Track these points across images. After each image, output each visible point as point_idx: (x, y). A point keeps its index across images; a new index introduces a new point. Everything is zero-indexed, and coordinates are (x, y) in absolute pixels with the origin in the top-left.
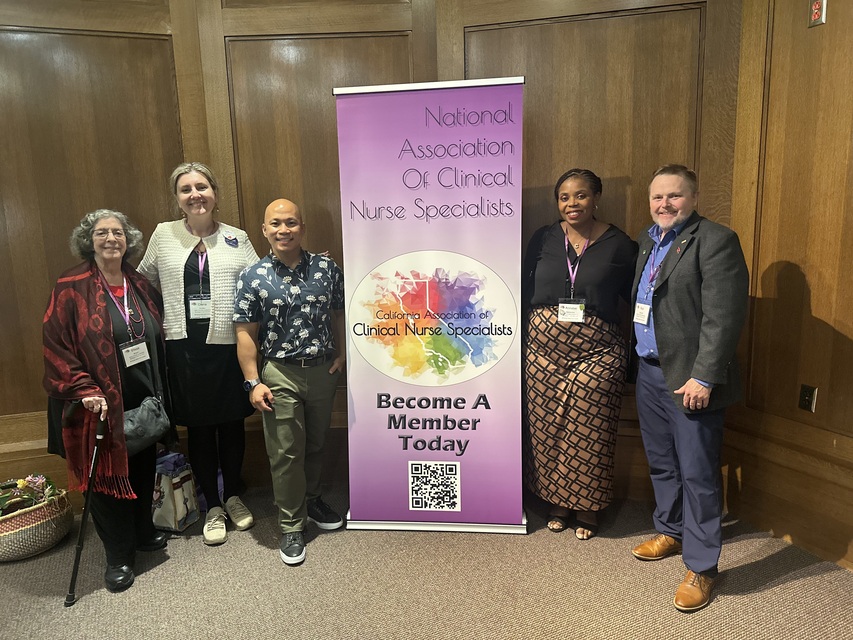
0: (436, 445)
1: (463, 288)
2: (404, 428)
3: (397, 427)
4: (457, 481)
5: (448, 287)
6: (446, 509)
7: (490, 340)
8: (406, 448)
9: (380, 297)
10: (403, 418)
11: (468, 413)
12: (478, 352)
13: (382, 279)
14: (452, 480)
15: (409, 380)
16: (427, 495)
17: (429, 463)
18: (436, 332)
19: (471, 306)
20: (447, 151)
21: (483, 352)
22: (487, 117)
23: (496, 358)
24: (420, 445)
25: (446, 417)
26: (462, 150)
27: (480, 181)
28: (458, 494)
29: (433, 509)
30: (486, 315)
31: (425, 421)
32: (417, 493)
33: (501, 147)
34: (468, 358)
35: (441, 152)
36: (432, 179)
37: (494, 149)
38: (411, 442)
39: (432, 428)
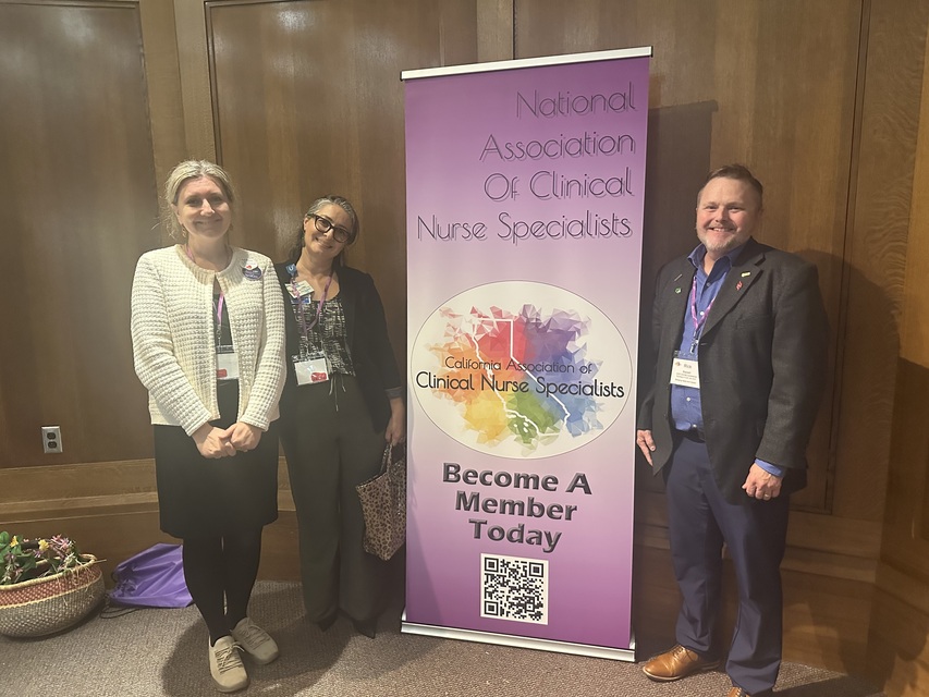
0: (517, 537)
1: (558, 331)
2: (477, 510)
3: (468, 509)
4: (544, 585)
5: (538, 330)
6: (528, 620)
7: (593, 402)
8: (478, 536)
9: (451, 340)
10: (476, 497)
11: (560, 497)
13: (453, 316)
14: (538, 583)
15: (484, 448)
16: (504, 600)
17: (507, 559)
18: (521, 388)
19: (570, 356)
20: (544, 149)
21: (585, 418)
22: (600, 104)
23: (601, 427)
24: (496, 533)
25: (531, 501)
26: (565, 149)
27: (587, 189)
28: (545, 602)
29: (511, 618)
30: (589, 368)
31: (504, 504)
32: (491, 596)
33: (618, 144)
34: (563, 424)
36: (522, 187)
37: (608, 146)
38: (485, 529)
39: (512, 513)
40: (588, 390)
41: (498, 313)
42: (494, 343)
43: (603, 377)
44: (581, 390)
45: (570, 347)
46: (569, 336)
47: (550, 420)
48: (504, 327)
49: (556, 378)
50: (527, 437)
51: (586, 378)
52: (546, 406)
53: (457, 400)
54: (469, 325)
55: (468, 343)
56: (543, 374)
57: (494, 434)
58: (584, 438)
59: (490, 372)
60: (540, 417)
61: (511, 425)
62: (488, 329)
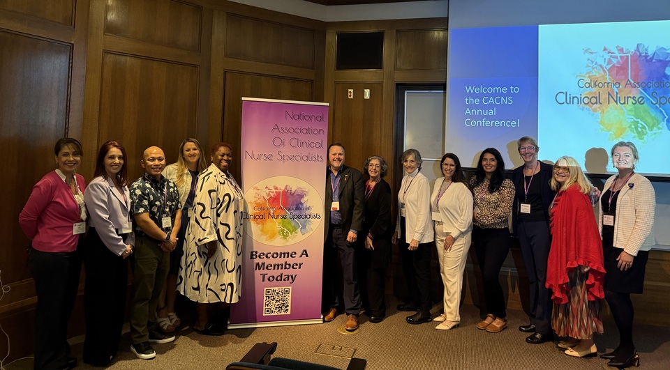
0: (279, 278)
1: (298, 195)
2: (263, 269)
3: (259, 269)
4: (289, 297)
5: (291, 194)
6: (283, 313)
7: (310, 221)
8: (263, 281)
9: (257, 199)
10: (263, 264)
11: (297, 260)
12: (304, 227)
13: (258, 189)
14: (287, 297)
15: (268, 243)
16: (273, 306)
17: (275, 289)
18: (284, 217)
19: (302, 204)
20: (294, 130)
21: (306, 227)
22: (313, 118)
23: (312, 230)
24: (271, 278)
25: (286, 263)
26: (302, 131)
27: (309, 145)
28: (290, 305)
29: (276, 314)
30: (309, 208)
31: (275, 265)
32: (268, 305)
33: (319, 131)
34: (299, 230)
35: (292, 131)
36: (287, 143)
37: (316, 132)
38: (266, 277)
39: (278, 269)
40: (308, 217)
41: (276, 188)
42: (274, 200)
43: (313, 212)
44: (306, 217)
45: (302, 201)
46: (302, 196)
47: (295, 229)
48: (278, 194)
49: (297, 213)
50: (285, 237)
51: (308, 212)
52: (293, 224)
53: (258, 224)
54: (265, 194)
55: (264, 201)
56: (292, 211)
57: (272, 236)
58: (307, 235)
59: (272, 211)
60: (291, 228)
61: (279, 232)
62: (272, 195)
